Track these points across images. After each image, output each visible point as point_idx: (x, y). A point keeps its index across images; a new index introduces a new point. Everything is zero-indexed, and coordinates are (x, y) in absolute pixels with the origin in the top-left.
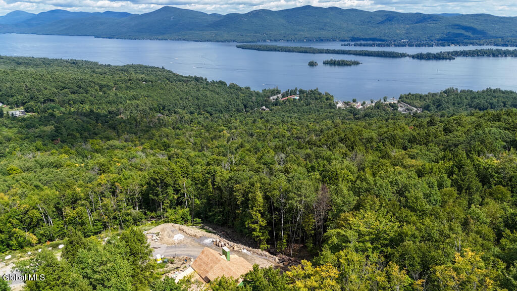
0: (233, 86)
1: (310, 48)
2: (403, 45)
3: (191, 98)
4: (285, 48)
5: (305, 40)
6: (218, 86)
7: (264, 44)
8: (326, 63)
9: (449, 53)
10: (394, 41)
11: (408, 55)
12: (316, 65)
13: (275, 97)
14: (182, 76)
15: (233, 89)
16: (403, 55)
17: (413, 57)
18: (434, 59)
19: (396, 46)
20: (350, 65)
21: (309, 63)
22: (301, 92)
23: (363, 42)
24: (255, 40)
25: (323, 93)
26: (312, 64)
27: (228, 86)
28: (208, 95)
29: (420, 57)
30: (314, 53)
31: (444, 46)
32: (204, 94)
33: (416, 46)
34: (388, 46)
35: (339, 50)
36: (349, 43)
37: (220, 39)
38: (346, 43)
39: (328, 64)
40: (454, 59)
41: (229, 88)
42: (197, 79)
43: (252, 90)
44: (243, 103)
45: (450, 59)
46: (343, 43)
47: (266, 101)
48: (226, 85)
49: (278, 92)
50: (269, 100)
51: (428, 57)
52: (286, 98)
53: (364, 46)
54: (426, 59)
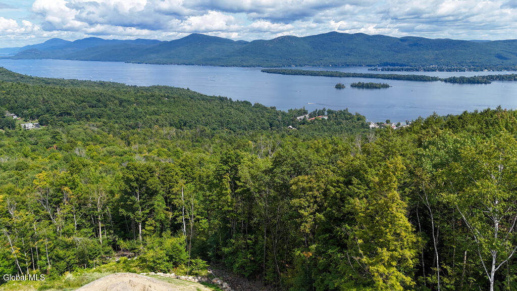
0: (257, 106)
1: (337, 72)
2: (433, 70)
3: (214, 115)
4: (311, 72)
5: (331, 65)
6: (242, 105)
7: (289, 68)
8: (353, 86)
9: (483, 77)
10: (423, 66)
11: (440, 79)
12: (343, 88)
13: (302, 117)
14: (206, 96)
15: (258, 109)
16: (434, 79)
17: (446, 81)
18: (469, 83)
19: (425, 70)
20: (379, 88)
21: (337, 85)
22: (330, 112)
23: (391, 67)
24: (280, 65)
26: (339, 87)
27: (253, 105)
28: (232, 112)
29: (453, 81)
30: (340, 77)
31: (477, 71)
32: (228, 112)
33: (447, 71)
34: (417, 70)
35: (366, 74)
36: (376, 67)
37: (245, 64)
38: (373, 68)
39: (355, 86)
40: (490, 83)
41: (254, 107)
42: (222, 99)
43: (277, 109)
44: (268, 122)
45: (485, 83)
46: (370, 68)
47: (292, 120)
48: (251, 105)
49: (305, 113)
50: (296, 120)
51: (462, 81)
52: (314, 118)
53: (392, 70)
54: (459, 83)
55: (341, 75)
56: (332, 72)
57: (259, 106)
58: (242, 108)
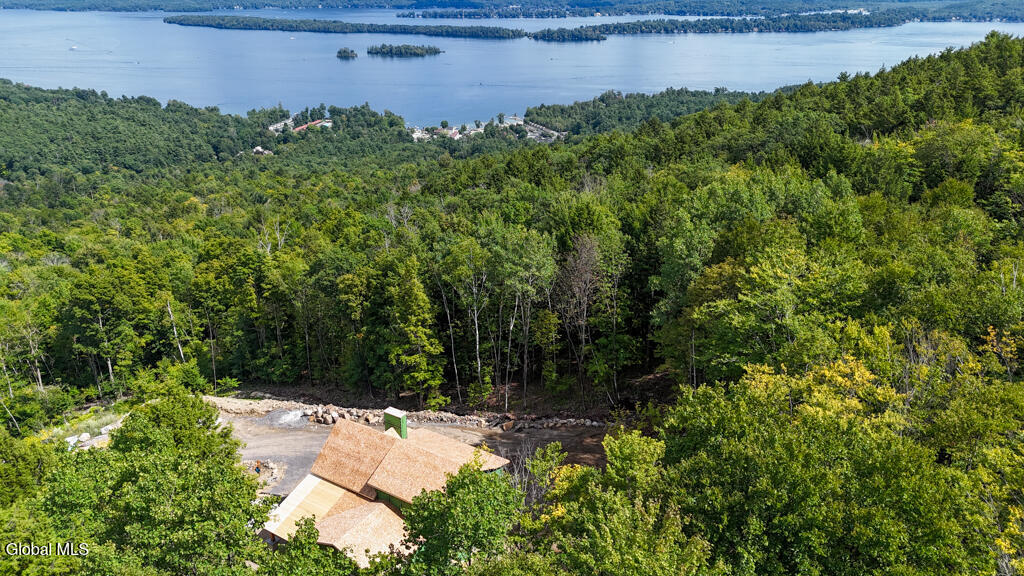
0: (174, 107)
1: (335, 22)
2: (515, 15)
3: (76, 138)
4: (281, 22)
5: (320, 6)
6: (139, 107)
7: (230, 14)
8: (373, 52)
9: (594, 28)
10: (497, 6)
11: (526, 34)
12: (353, 58)
13: (280, 126)
14: (40, 90)
15: (179, 114)
16: (517, 34)
17: (536, 37)
18: (572, 40)
19: (500, 16)
20: (422, 56)
21: (339, 52)
22: (334, 112)
23: (438, 10)
24: (208, 7)
25: (381, 112)
26: (345, 55)
27: (164, 106)
28: (121, 128)
29: (547, 37)
31: (585, 16)
32: (109, 127)
33: (537, 16)
34: (487, 16)
35: (394, 27)
36: (411, 11)
38: (406, 12)
39: (377, 53)
40: (605, 39)
41: (167, 110)
42: (81, 95)
43: (223, 112)
44: (209, 142)
45: (598, 40)
46: (400, 12)
47: (260, 135)
48: (159, 105)
49: (285, 116)
50: (268, 133)
51: (562, 37)
52: (305, 126)
53: (442, 16)
54: (558, 41)
55: (345, 29)
56: (325, 22)
57: (180, 106)
58: (141, 116)
